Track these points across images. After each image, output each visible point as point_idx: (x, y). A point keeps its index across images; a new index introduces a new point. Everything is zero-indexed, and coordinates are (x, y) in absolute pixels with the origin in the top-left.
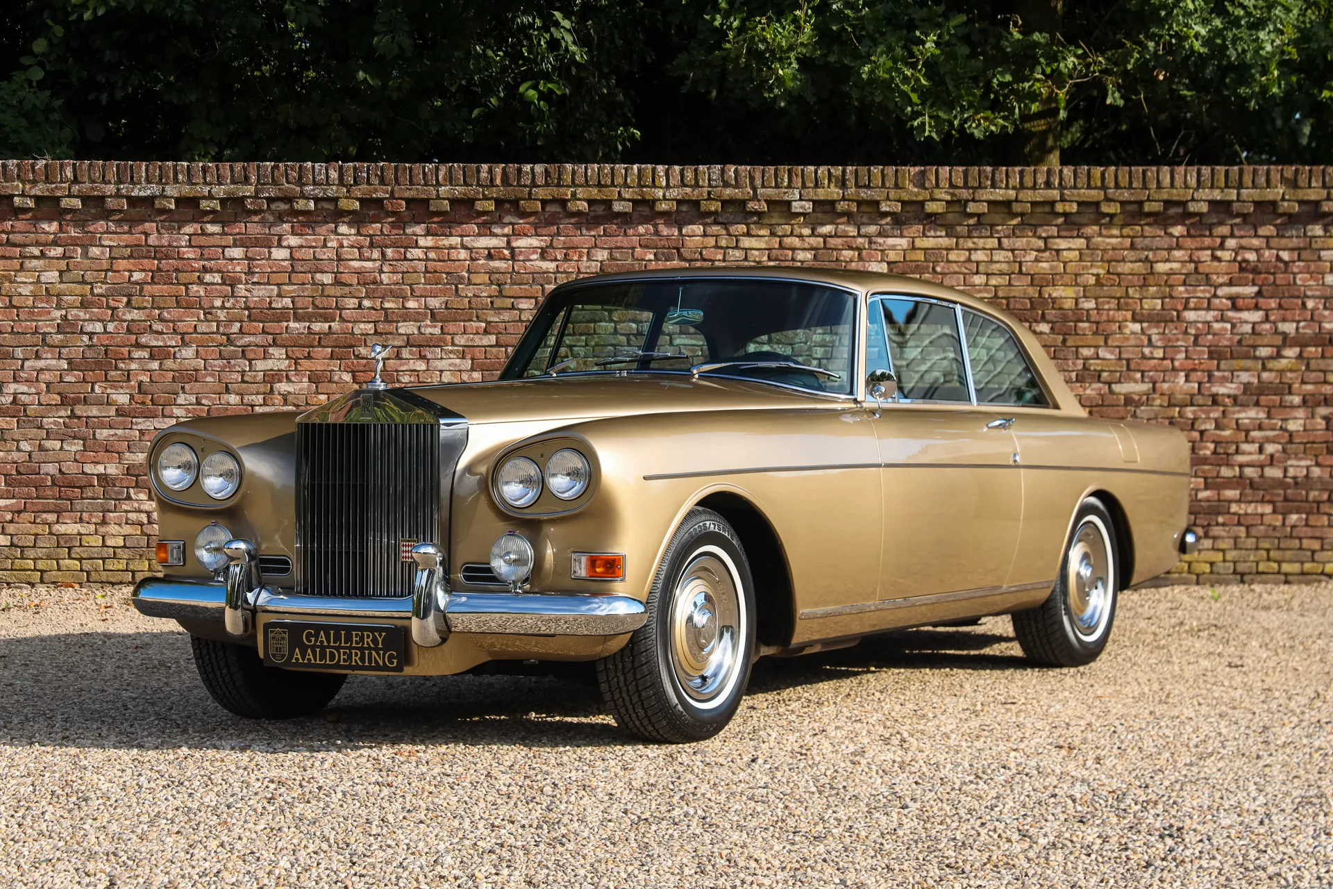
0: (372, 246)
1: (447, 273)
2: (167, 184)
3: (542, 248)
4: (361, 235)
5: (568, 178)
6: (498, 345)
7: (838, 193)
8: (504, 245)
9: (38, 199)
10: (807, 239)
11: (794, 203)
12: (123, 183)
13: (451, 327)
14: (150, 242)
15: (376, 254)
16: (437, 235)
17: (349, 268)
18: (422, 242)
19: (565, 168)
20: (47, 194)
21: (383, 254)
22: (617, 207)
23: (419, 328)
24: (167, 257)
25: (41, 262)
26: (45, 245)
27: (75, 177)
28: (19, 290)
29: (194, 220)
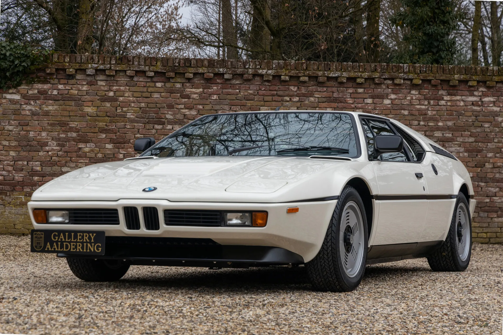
0: (425, 99)
1: (455, 111)
2: (343, 72)
3: (494, 102)
4: (420, 95)
6: (476, 141)
8: (478, 100)
9: (291, 77)
12: (326, 71)
13: (456, 134)
14: (334, 96)
15: (426, 103)
16: (452, 95)
17: (415, 108)
18: (445, 98)
20: (295, 75)
21: (429, 103)
23: (443, 134)
24: (341, 102)
25: (290, 102)
26: (291, 96)
27: (306, 68)
29: (352, 87)
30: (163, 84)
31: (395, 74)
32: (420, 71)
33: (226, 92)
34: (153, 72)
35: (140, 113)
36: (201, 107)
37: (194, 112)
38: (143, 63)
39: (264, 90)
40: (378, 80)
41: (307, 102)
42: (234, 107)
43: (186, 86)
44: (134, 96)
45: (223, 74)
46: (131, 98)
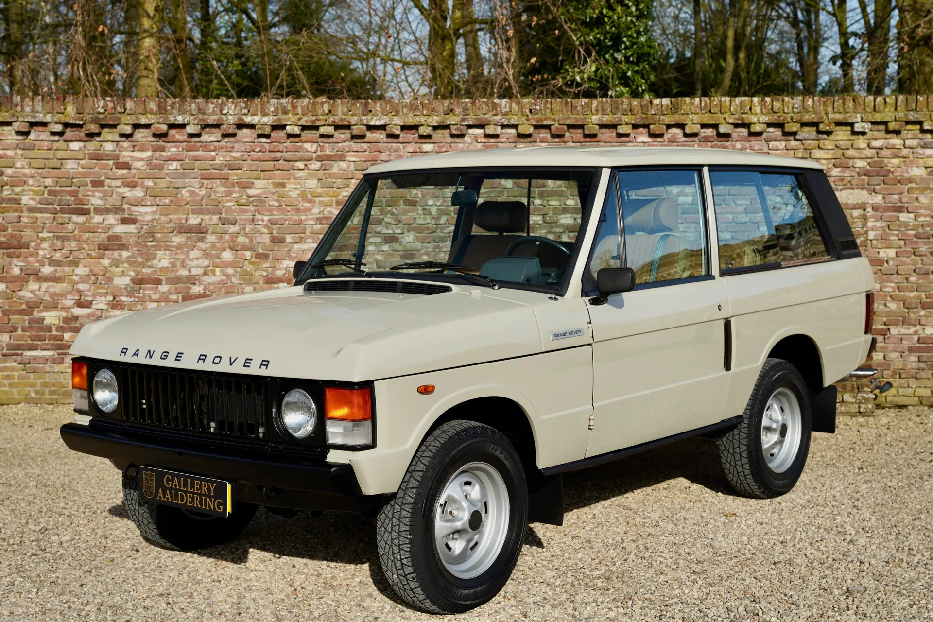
5: (685, 108)
7: (891, 117)
9: (304, 128)
10: (864, 152)
11: (856, 125)
12: (365, 115)
19: (685, 101)
20: (309, 124)
22: (723, 129)
25: (306, 171)
26: (307, 160)
27: (330, 111)
28: (290, 193)
29: (413, 142)
30: (81, 144)
31: (486, 116)
32: (531, 110)
33: (193, 157)
34: (60, 123)
35: (46, 195)
36: (150, 183)
37: (138, 193)
38: (40, 109)
39: (260, 151)
40: (456, 129)
41: (335, 170)
42: (209, 181)
43: (122, 147)
44: (32, 165)
45: (183, 126)
46: (27, 171)
